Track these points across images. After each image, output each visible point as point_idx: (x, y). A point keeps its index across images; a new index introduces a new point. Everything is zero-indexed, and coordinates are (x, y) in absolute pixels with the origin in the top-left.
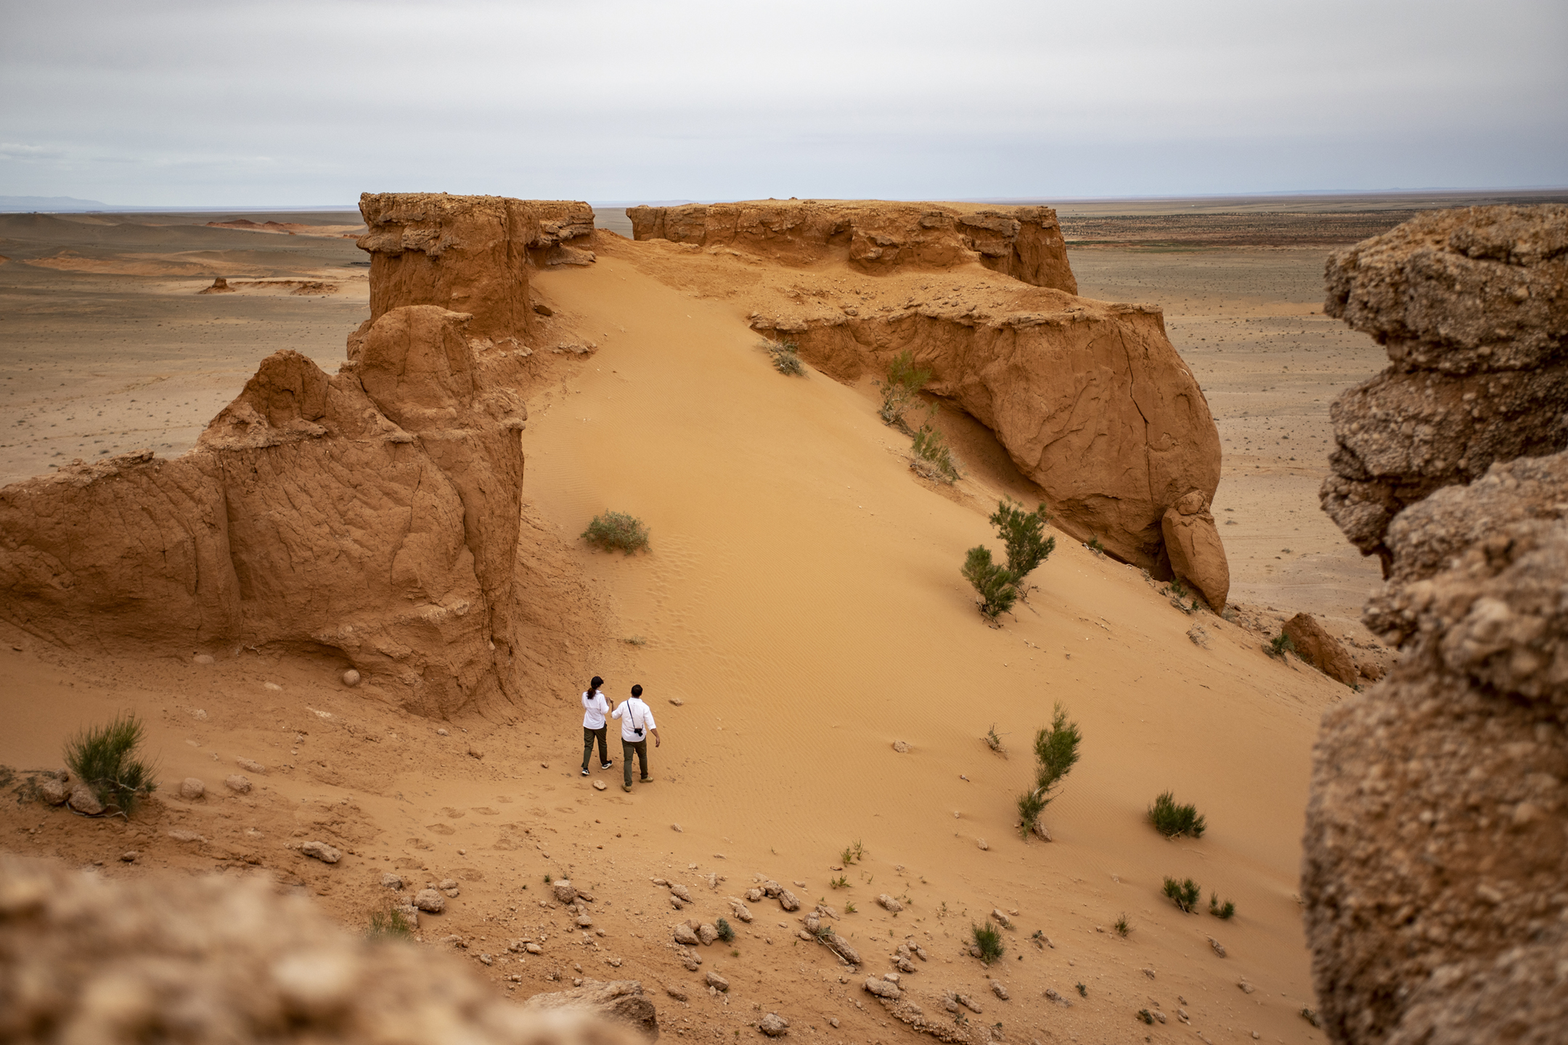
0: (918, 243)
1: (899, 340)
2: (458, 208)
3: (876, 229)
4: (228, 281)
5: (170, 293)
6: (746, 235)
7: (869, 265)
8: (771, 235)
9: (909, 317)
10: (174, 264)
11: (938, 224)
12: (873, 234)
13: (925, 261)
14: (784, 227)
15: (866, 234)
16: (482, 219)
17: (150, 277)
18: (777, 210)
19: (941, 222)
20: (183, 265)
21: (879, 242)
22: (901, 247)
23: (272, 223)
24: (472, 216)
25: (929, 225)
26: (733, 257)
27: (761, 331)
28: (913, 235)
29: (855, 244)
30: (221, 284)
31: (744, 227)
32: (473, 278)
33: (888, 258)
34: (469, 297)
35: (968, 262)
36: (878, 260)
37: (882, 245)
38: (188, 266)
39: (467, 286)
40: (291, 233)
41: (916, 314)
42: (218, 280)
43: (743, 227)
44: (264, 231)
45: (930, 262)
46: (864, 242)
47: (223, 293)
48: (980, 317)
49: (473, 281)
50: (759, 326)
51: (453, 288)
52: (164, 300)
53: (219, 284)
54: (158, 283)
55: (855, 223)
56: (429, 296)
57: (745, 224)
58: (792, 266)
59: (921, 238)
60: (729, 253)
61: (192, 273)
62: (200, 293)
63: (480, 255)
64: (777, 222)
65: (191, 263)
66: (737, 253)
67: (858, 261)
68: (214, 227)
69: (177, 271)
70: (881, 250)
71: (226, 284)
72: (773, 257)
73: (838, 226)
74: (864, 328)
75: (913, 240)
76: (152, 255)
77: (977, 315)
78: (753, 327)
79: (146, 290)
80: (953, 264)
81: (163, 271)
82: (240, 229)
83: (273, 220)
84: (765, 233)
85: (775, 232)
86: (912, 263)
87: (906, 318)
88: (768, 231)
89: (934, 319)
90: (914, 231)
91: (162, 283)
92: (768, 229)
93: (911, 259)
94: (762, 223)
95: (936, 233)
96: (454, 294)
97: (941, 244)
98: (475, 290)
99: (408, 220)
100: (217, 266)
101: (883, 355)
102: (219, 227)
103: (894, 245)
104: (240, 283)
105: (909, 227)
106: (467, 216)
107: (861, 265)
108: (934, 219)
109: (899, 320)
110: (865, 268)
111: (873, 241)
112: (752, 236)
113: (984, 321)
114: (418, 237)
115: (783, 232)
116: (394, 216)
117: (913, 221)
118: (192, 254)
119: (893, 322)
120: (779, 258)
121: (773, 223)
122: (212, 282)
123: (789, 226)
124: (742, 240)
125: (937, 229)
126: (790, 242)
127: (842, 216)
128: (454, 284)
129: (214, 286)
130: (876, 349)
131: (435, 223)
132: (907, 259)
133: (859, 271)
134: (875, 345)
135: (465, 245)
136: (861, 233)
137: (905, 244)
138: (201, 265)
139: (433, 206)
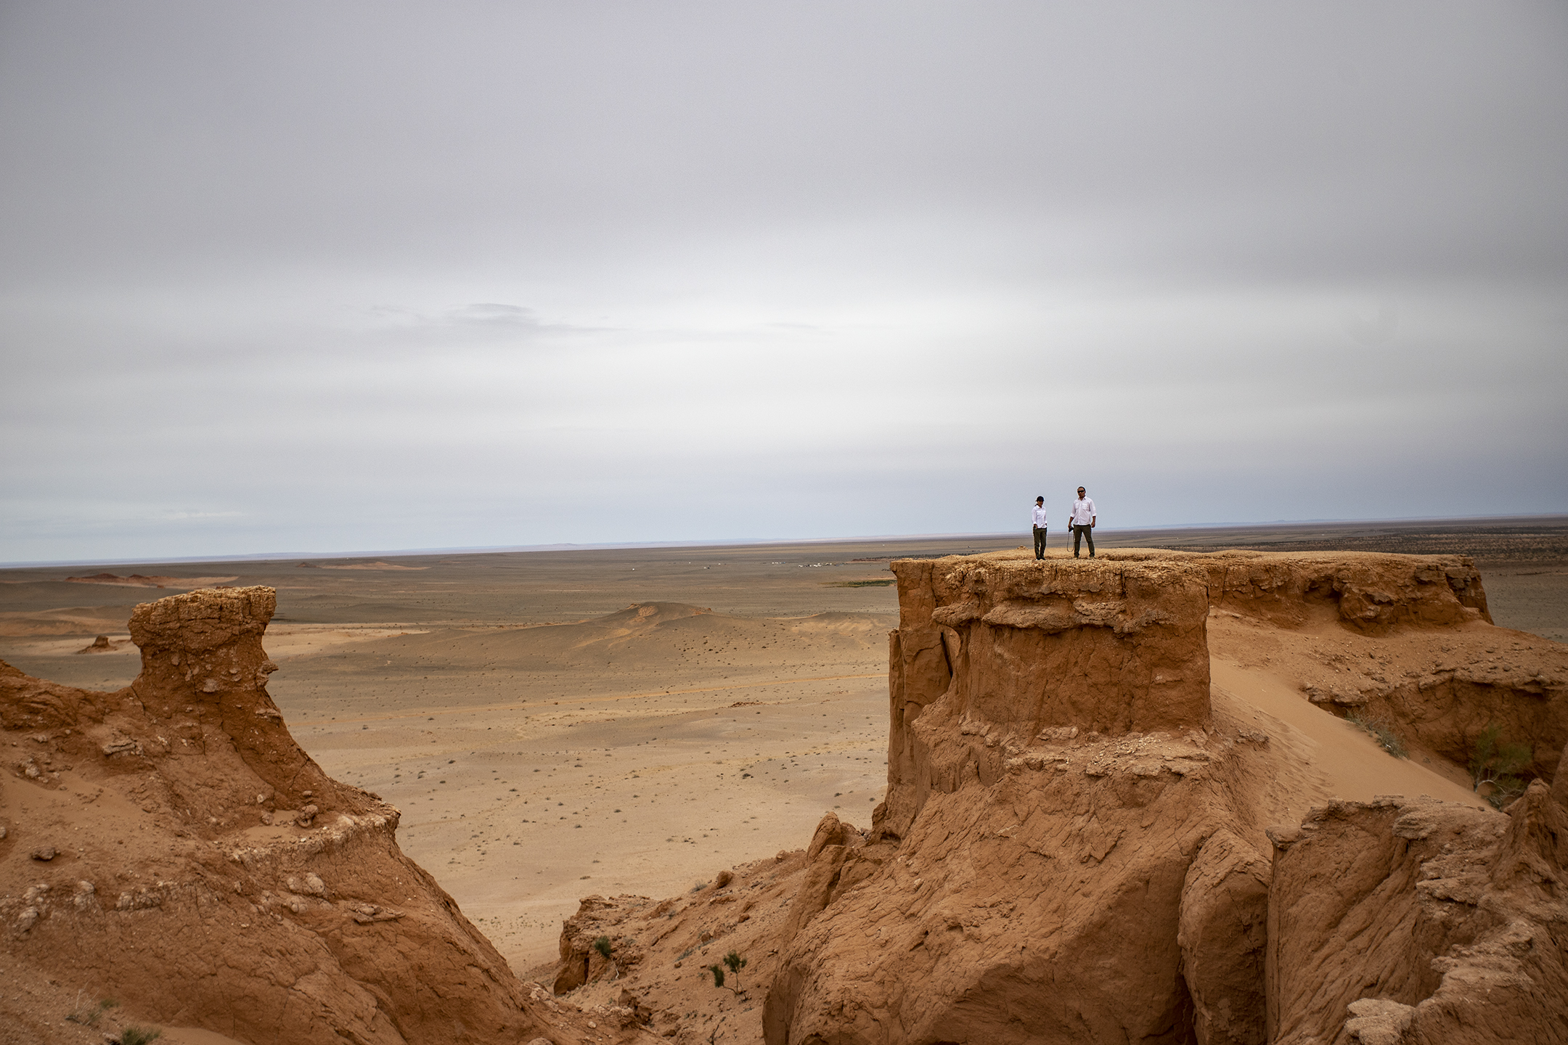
0: (1414, 599)
1: (1436, 710)
2: (1167, 578)
3: (1369, 585)
4: (110, 638)
5: (44, 653)
6: (1236, 594)
7: (1365, 625)
8: (1260, 594)
9: (1443, 683)
10: (42, 623)
11: (1435, 579)
12: (1370, 590)
13: (1424, 619)
14: (1274, 585)
15: (1360, 590)
16: (1193, 589)
17: (18, 638)
18: (1265, 566)
19: (1439, 576)
20: (52, 623)
21: (1377, 599)
22: (1395, 605)
23: (137, 577)
24: (1183, 586)
25: (1426, 580)
26: (1234, 620)
27: (1318, 704)
28: (1407, 591)
29: (1349, 602)
30: (102, 643)
31: (1234, 586)
32: (1186, 658)
33: (1384, 617)
34: (1181, 680)
35: (1472, 620)
36: (1375, 620)
37: (1380, 603)
38: (58, 624)
39: (1178, 668)
40: (159, 586)
41: (1452, 680)
42: (99, 638)
43: (1232, 586)
44: (129, 585)
45: (1430, 620)
46: (1359, 600)
47: (104, 653)
48: (1552, 684)
49: (1184, 661)
50: (1316, 699)
51: (1155, 670)
52: (43, 662)
53: (100, 643)
54: (28, 644)
55: (1348, 578)
56: (1115, 680)
57: (1235, 583)
58: (1285, 627)
59: (1419, 594)
60: (1227, 615)
61: (63, 631)
62: (79, 652)
63: (1193, 631)
64: (1267, 579)
65: (62, 621)
66: (1238, 615)
67: (1353, 621)
68: (75, 581)
69: (46, 630)
70: (1379, 608)
71: (107, 643)
72: (1265, 618)
73: (1313, 582)
74: (1396, 698)
75: (1408, 596)
76: (17, 615)
77: (1549, 681)
78: (1310, 700)
79: (17, 652)
80: (1456, 622)
81: (30, 630)
82: (107, 584)
83: (138, 573)
84: (1254, 592)
85: (1264, 590)
86: (1409, 622)
87: (1439, 685)
88: (1257, 590)
89: (1485, 687)
90: (1407, 586)
91: (33, 644)
92: (1257, 587)
93: (1406, 617)
94: (1252, 581)
95: (1434, 588)
96: (1158, 678)
97: (1440, 601)
98: (1188, 672)
99: (1079, 591)
100: (89, 623)
101: (1422, 727)
102: (80, 581)
103: (1390, 603)
104: (122, 641)
105: (1400, 582)
106: (1177, 586)
107: (1356, 625)
108: (1431, 572)
109: (1432, 688)
110: (1361, 628)
111: (1370, 598)
112: (1241, 596)
113: (1559, 688)
114: (1103, 611)
115: (1271, 591)
116: (1059, 587)
117: (1403, 576)
118: (58, 613)
119: (1426, 689)
120: (1270, 619)
121: (1262, 581)
122: (92, 641)
123: (1279, 584)
124: (1231, 600)
125: (1435, 584)
126: (1278, 601)
127: (1316, 571)
128: (1156, 666)
129: (94, 646)
130: (1413, 722)
131: (1114, 594)
132: (1402, 618)
133: (1355, 632)
134: (1412, 717)
135: (1176, 620)
136: (1355, 590)
137: (1399, 600)
138: (73, 623)
139: (1112, 575)
